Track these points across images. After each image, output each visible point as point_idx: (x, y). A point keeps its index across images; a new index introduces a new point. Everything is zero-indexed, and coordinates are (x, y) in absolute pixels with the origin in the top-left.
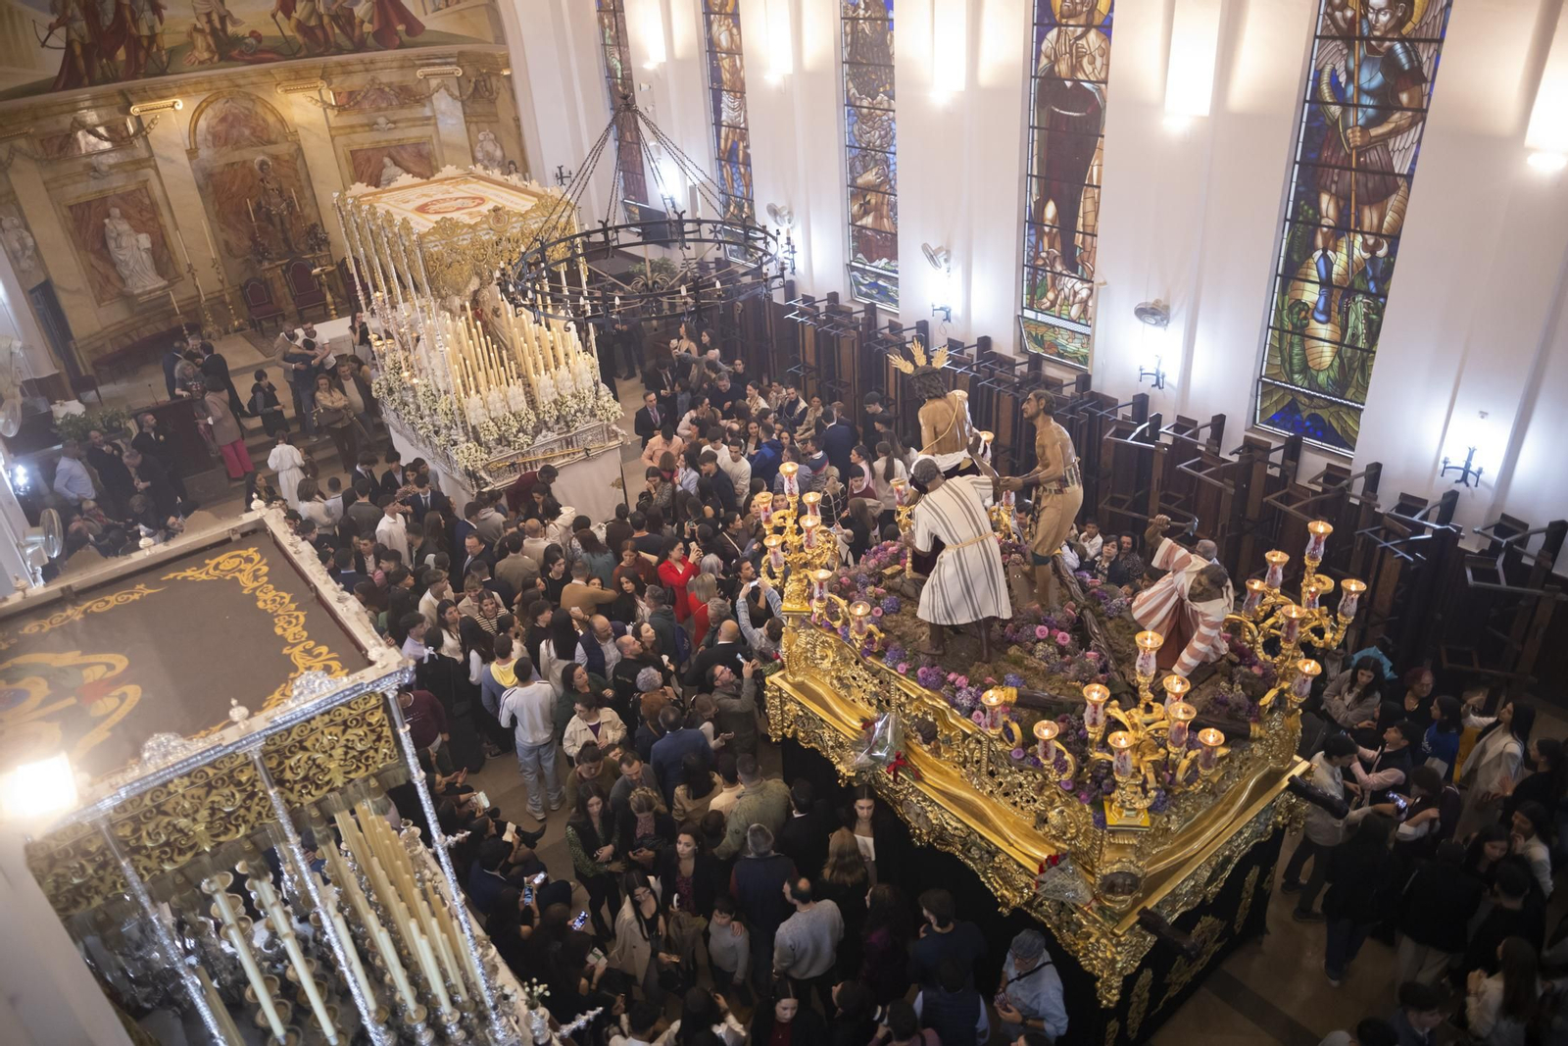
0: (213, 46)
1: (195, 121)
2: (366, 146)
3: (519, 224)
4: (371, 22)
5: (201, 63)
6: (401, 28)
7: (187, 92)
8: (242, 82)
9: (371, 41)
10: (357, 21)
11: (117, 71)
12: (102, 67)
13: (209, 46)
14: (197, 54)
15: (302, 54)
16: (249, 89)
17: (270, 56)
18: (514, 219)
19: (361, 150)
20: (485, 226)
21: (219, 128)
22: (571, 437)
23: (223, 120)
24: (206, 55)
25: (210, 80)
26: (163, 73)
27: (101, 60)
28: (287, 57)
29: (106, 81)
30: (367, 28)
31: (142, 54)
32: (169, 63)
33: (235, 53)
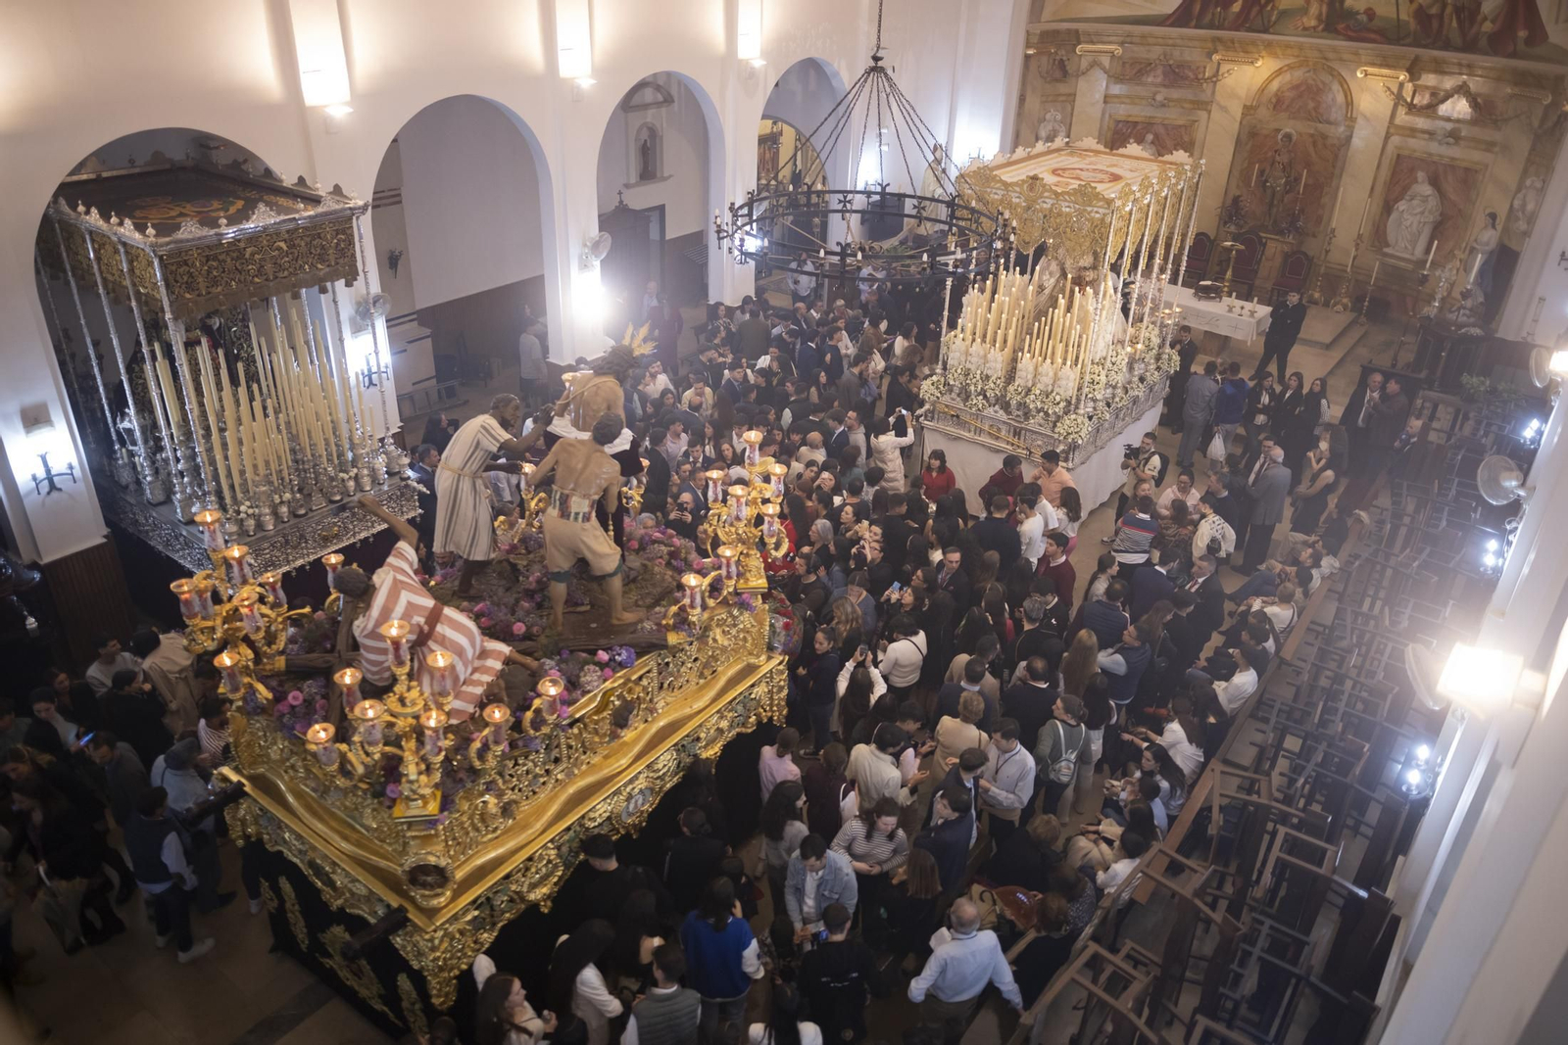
0: (1324, 15)
1: (1270, 80)
2: (1417, 154)
3: (1051, 202)
4: (1493, 22)
5: (1305, 29)
6: (1522, 34)
7: (1276, 54)
8: (1331, 55)
9: (1483, 42)
10: (1480, 18)
11: (1224, 20)
12: (1213, 14)
13: (1320, 14)
14: (1305, 20)
15: (1408, 41)
16: (1336, 65)
17: (1373, 36)
18: (1046, 194)
19: (1410, 157)
20: (1018, 189)
21: (1287, 94)
22: (1022, 429)
23: (1296, 87)
24: (1313, 23)
25: (1301, 47)
26: (1266, 31)
27: (1216, 7)
28: (1389, 41)
29: (1211, 26)
30: (1487, 27)
31: (1255, 10)
32: (1275, 23)
33: (1341, 27)
